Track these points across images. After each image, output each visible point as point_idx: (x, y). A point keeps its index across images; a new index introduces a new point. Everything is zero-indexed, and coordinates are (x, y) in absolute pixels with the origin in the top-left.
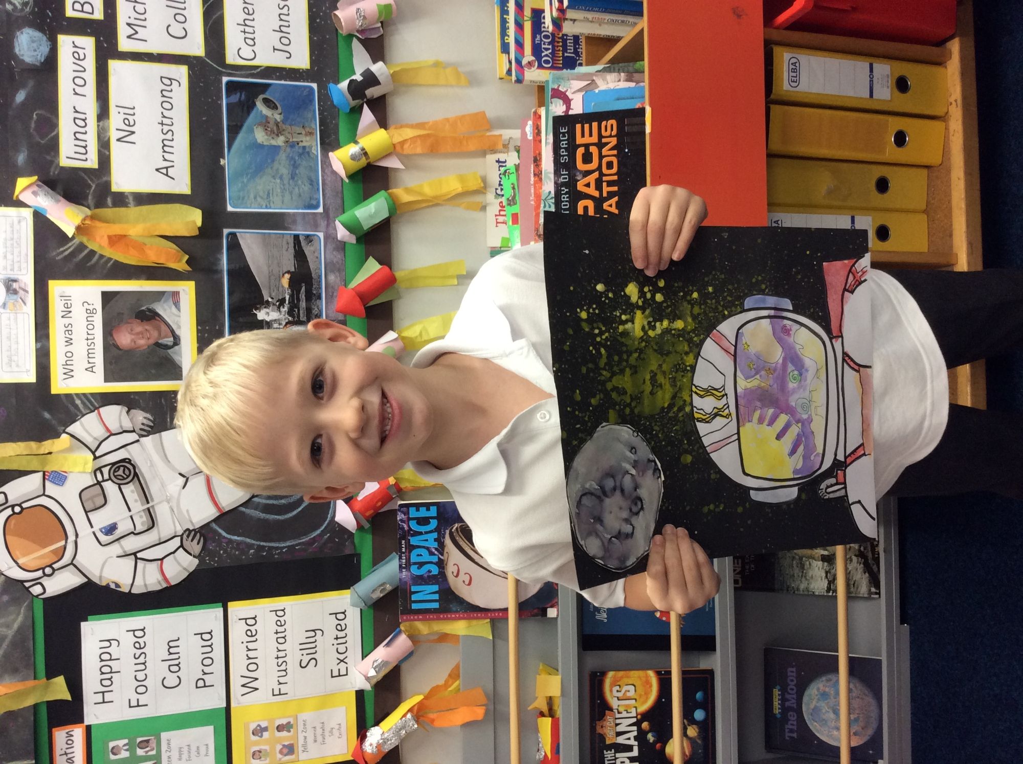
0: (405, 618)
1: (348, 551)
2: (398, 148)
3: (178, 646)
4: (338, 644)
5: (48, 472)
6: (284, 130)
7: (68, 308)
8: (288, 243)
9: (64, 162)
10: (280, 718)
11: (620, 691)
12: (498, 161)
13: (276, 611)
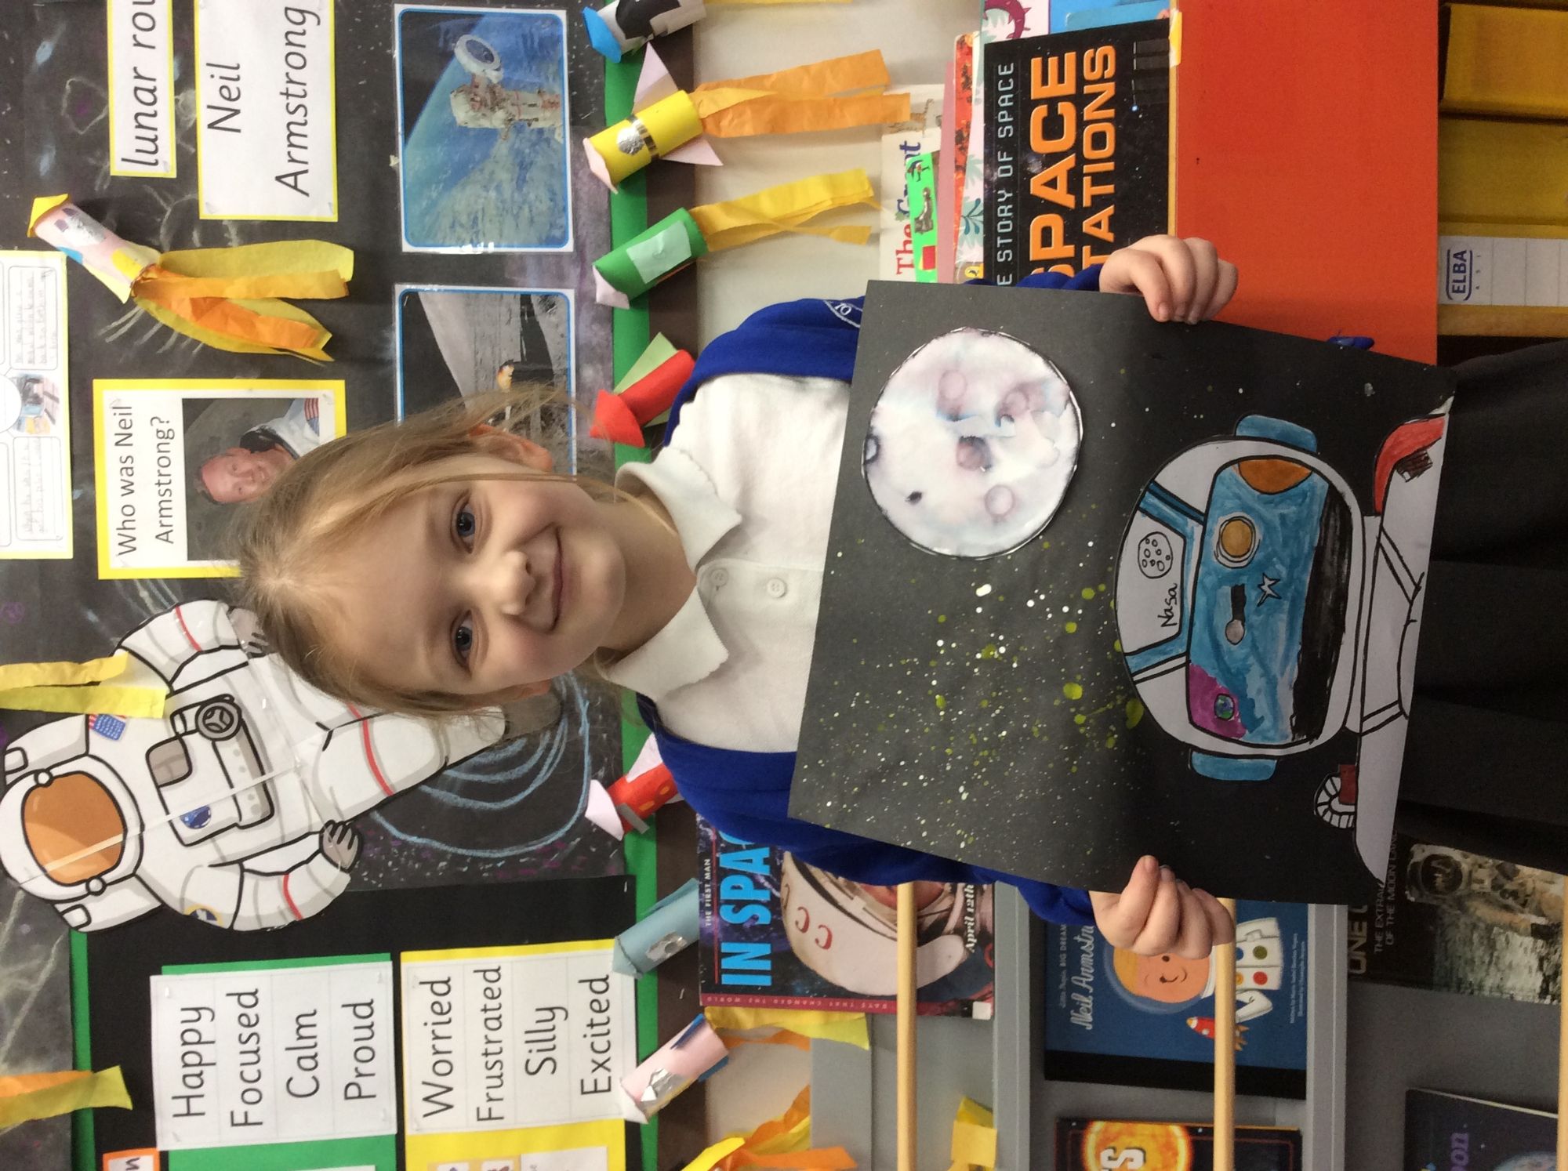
0: (709, 999)
1: (613, 870)
2: (710, 126)
3: (314, 1026)
4: (593, 1035)
5: (94, 716)
6: (504, 100)
7: (125, 428)
8: (510, 311)
9: (118, 167)
10: (489, 1159)
11: (1116, 1159)
12: (904, 147)
13: (485, 971)
